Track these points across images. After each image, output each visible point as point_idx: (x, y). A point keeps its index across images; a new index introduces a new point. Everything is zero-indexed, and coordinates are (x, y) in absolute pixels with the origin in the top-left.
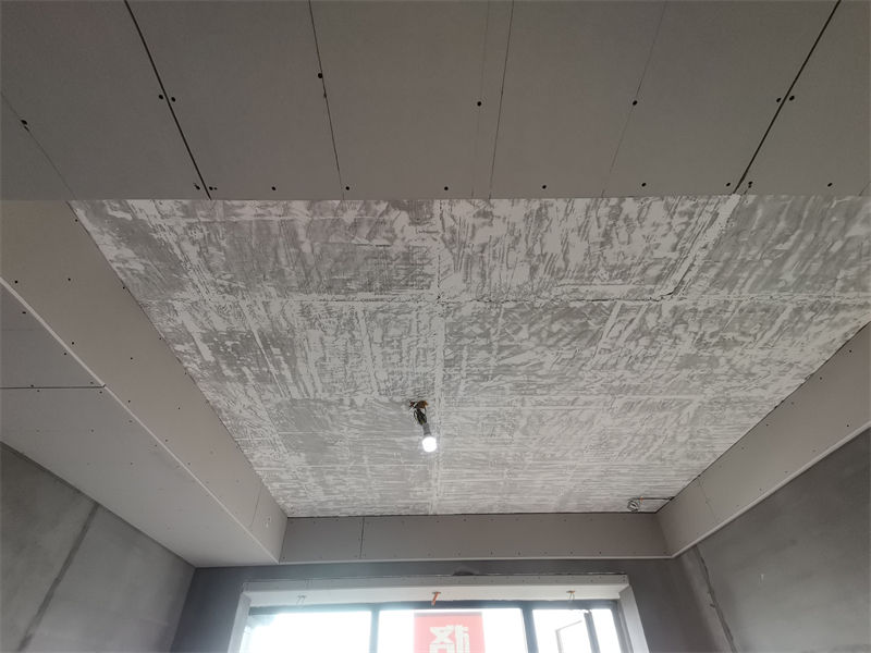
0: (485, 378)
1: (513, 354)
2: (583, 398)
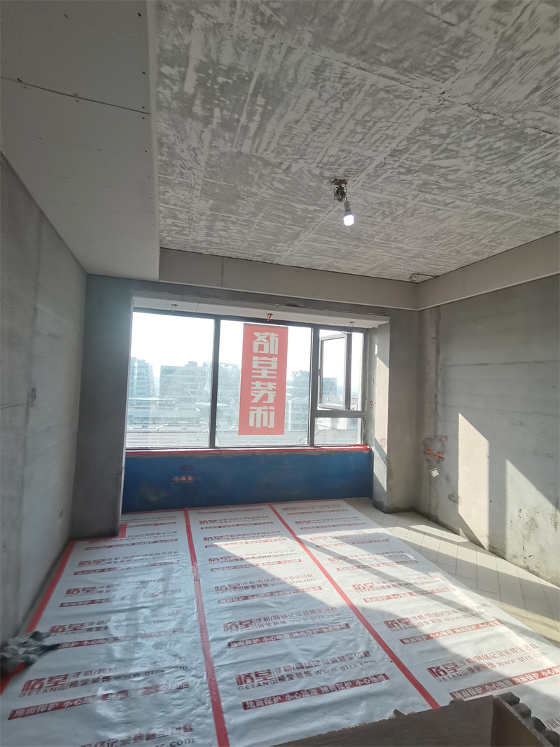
0: (409, 171)
1: (447, 158)
2: (458, 203)
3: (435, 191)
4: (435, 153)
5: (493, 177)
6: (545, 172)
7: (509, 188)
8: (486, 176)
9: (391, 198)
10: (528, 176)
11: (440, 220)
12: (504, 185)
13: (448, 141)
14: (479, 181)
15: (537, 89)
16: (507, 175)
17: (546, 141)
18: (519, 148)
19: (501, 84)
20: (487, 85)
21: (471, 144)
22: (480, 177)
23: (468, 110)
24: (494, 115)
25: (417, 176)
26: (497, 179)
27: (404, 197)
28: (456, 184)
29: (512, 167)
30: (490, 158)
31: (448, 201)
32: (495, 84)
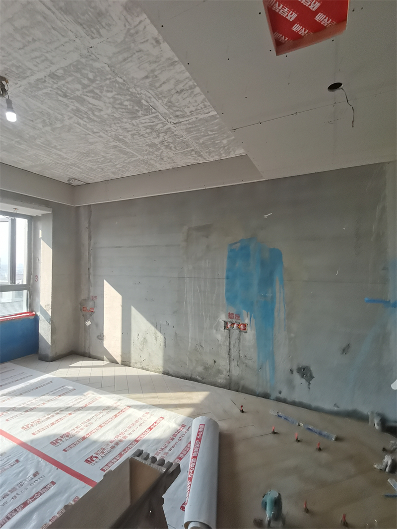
1: (93, 97)
3: (85, 119)
4: (85, 90)
5: (123, 125)
6: (151, 132)
7: (133, 135)
8: (119, 122)
9: (51, 112)
10: (143, 132)
11: (90, 143)
12: (129, 132)
13: (94, 85)
14: (115, 124)
15: (147, 77)
16: (131, 126)
17: (152, 113)
18: (138, 111)
19: (128, 62)
20: (120, 58)
21: (110, 95)
22: (116, 122)
23: (108, 69)
24: (124, 81)
25: (72, 102)
26: (125, 127)
27: (62, 115)
28: (100, 120)
29: (134, 122)
30: (121, 110)
31: (95, 130)
32: (125, 60)
